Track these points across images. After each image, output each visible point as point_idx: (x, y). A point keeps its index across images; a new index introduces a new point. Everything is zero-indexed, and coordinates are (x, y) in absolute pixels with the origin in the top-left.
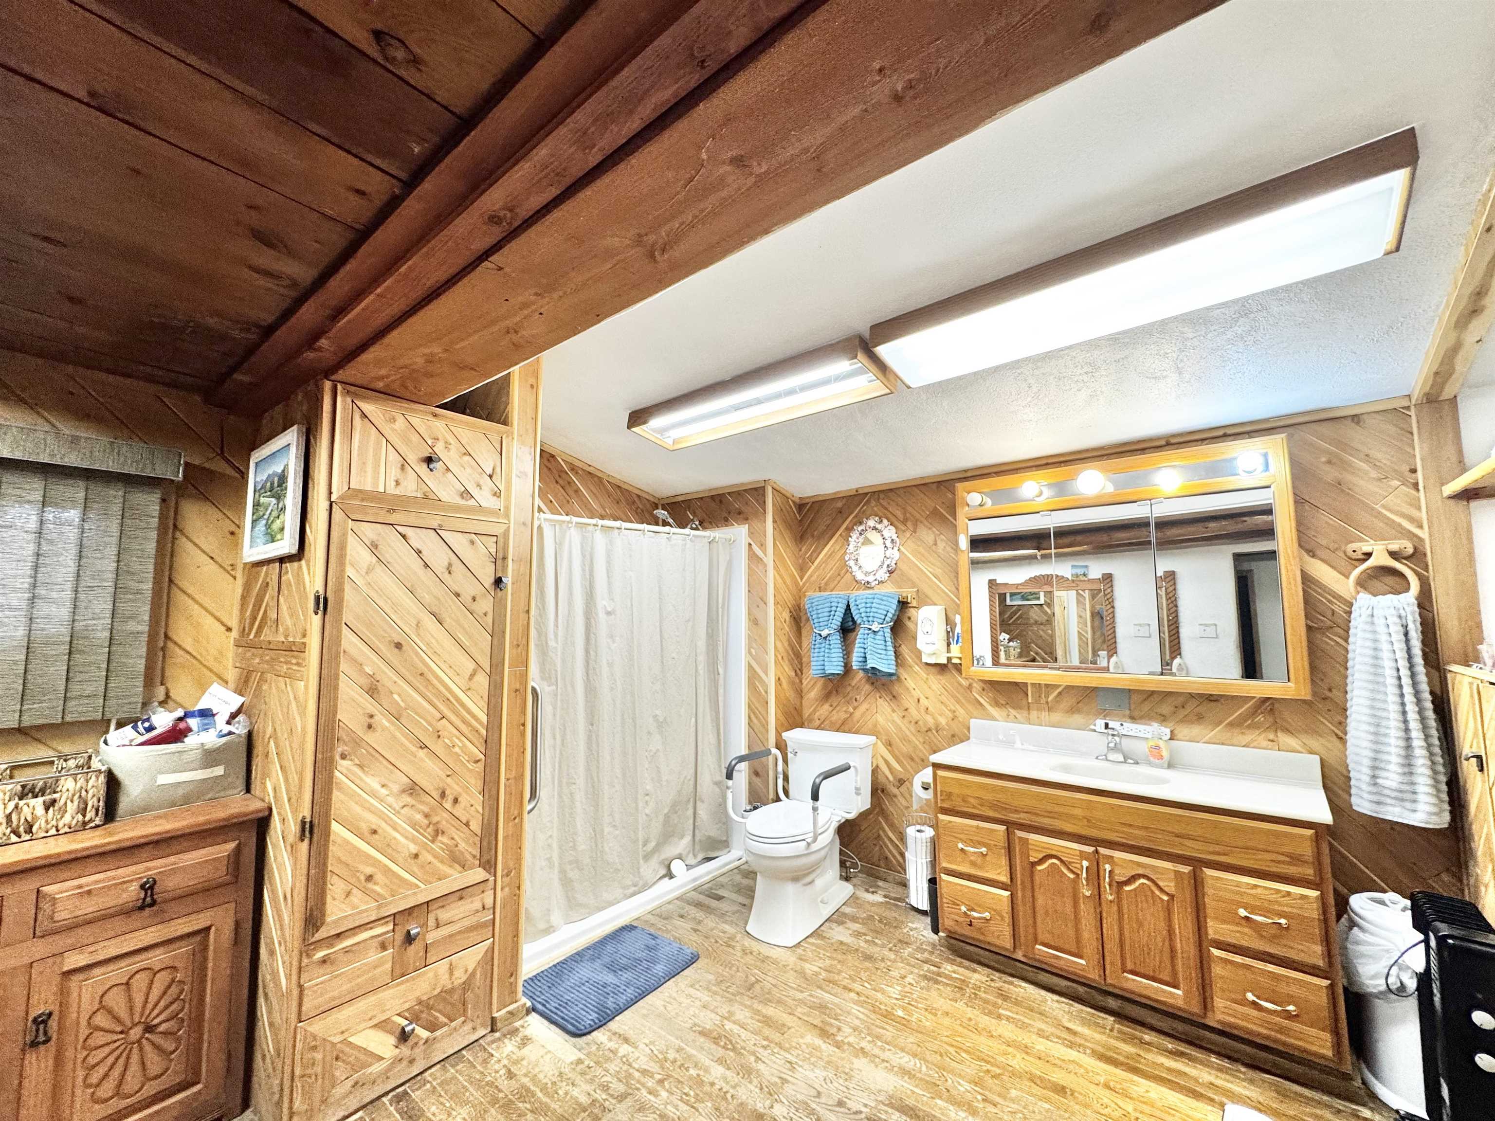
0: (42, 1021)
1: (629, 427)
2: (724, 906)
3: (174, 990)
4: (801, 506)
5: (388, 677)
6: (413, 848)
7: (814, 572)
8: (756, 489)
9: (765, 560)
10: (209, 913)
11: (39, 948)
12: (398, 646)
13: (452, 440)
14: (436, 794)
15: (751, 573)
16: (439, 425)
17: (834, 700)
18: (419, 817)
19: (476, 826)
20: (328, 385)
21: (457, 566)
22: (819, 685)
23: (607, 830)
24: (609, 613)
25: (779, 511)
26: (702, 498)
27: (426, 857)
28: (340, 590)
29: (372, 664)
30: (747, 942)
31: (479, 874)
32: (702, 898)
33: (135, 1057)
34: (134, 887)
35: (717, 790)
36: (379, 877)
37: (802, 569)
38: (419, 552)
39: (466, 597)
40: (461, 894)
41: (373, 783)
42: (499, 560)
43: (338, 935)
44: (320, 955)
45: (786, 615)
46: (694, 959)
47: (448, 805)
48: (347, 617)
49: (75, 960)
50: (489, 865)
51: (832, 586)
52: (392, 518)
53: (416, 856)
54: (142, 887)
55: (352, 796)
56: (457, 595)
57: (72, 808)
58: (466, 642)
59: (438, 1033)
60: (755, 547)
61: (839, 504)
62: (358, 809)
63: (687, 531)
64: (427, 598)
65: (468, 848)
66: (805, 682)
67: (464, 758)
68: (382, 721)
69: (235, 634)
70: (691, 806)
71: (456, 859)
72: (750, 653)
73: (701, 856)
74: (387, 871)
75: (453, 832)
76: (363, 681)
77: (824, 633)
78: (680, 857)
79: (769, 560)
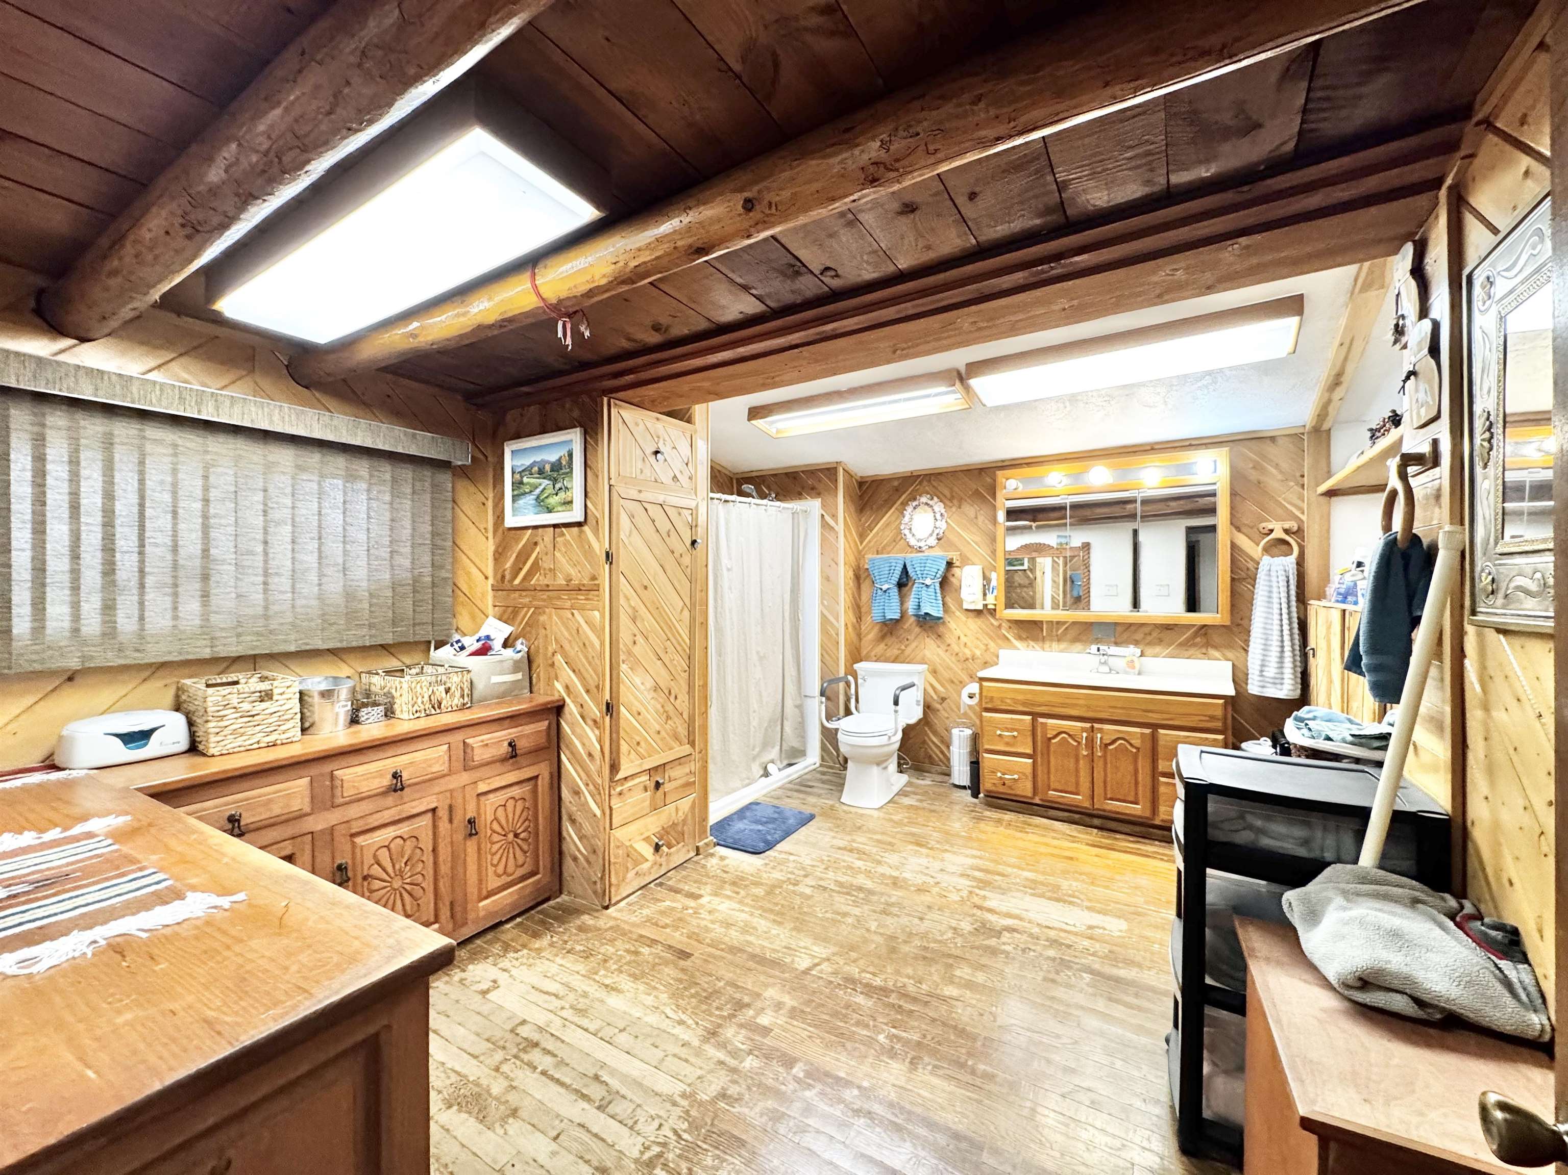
0: (471, 822)
1: (749, 420)
2: (815, 790)
3: (525, 814)
4: (861, 484)
5: (643, 611)
6: (658, 727)
7: (874, 536)
8: (828, 469)
9: (836, 528)
10: (535, 767)
11: (465, 778)
12: (646, 588)
13: (667, 438)
14: (667, 692)
15: (823, 539)
16: (659, 425)
17: (889, 640)
18: (659, 706)
19: (686, 716)
20: (605, 399)
21: (673, 532)
22: (877, 629)
23: (731, 736)
24: (729, 570)
25: (847, 487)
26: (775, 475)
27: (663, 733)
28: (618, 548)
29: (635, 601)
30: (845, 808)
31: (687, 749)
32: (797, 787)
33: (511, 851)
34: (506, 744)
35: (797, 711)
36: (642, 744)
37: (862, 536)
38: (653, 521)
39: (677, 555)
40: (679, 760)
41: (637, 681)
42: (693, 527)
43: (626, 778)
44: (619, 789)
45: (851, 574)
46: (812, 817)
47: (672, 699)
48: (622, 567)
49: (482, 787)
50: (692, 743)
51: (889, 549)
52: (641, 497)
53: (659, 732)
54: (510, 744)
55: (628, 688)
56: (673, 552)
57: (458, 694)
58: (678, 587)
59: (673, 850)
60: (827, 518)
61: (896, 483)
62: (632, 698)
63: (765, 502)
64: (657, 552)
65: (682, 731)
66: (863, 628)
67: (679, 668)
68: (640, 639)
69: (491, 581)
70: (779, 722)
71: (676, 737)
72: (822, 603)
73: (785, 763)
74: (646, 740)
75: (676, 719)
76: (630, 611)
77: (885, 587)
78: (772, 762)
79: (840, 528)
